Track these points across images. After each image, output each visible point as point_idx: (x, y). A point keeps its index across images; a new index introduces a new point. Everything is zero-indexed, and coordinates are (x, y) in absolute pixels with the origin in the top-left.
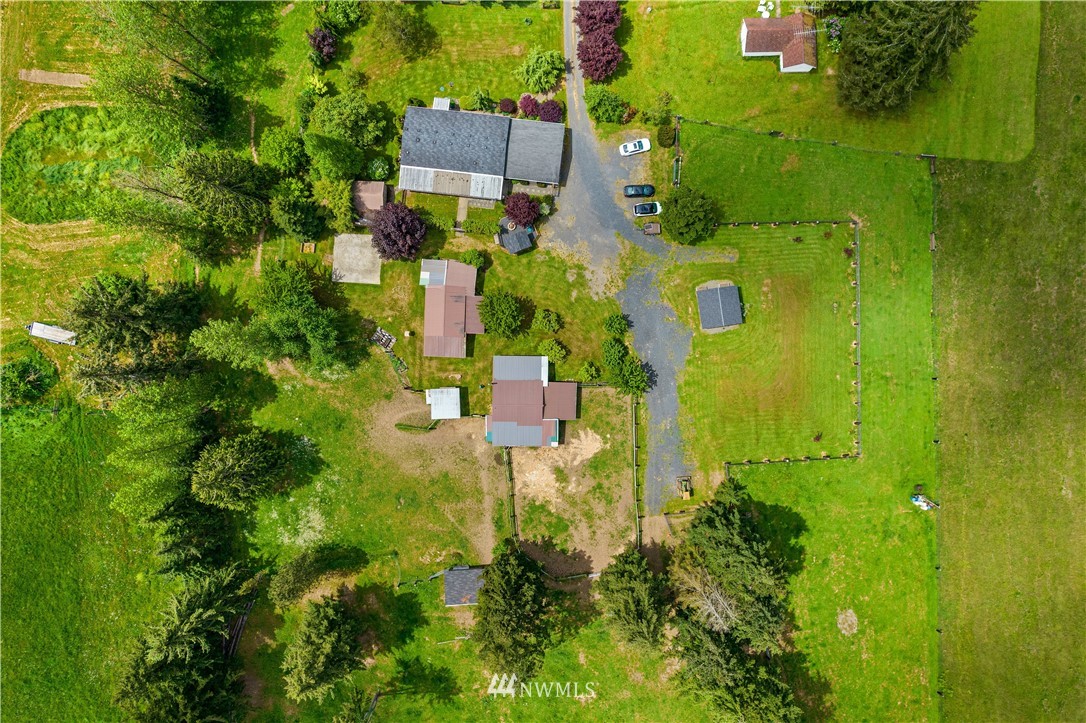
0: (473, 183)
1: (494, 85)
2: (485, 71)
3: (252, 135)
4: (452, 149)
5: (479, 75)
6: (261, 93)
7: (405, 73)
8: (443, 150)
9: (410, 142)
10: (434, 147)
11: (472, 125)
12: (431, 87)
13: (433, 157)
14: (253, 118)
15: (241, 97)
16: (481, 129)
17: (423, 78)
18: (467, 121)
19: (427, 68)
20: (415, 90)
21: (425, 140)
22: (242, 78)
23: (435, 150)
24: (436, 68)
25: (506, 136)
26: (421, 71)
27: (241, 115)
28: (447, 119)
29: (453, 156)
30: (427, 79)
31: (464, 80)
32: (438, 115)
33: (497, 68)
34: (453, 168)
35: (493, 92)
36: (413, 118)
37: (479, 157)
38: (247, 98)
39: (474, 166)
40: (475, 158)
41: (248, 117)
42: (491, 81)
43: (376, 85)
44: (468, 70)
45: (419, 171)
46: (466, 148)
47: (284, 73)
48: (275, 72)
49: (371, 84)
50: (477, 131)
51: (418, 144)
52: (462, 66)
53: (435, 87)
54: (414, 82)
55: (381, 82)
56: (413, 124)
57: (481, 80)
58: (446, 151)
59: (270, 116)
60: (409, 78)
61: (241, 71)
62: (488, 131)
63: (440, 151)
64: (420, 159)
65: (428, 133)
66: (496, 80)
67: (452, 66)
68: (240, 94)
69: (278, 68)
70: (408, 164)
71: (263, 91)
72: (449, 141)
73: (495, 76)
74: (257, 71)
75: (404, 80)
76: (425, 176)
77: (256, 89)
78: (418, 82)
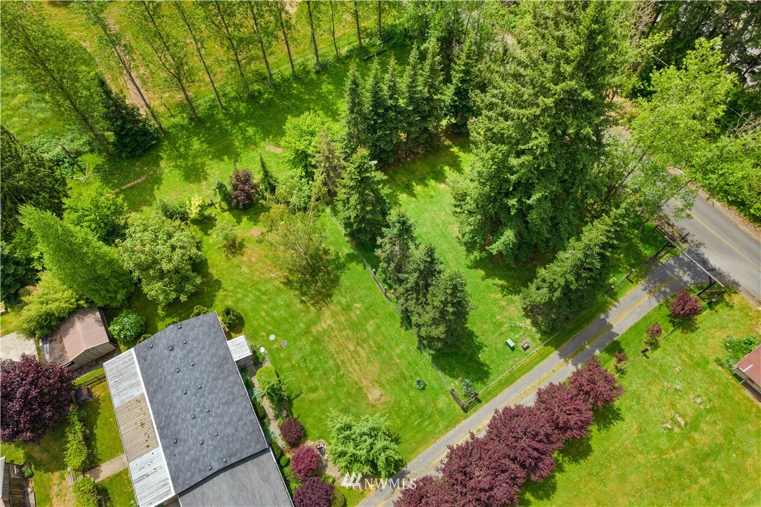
0: (147, 456)
1: (313, 396)
2: (325, 373)
3: (124, 187)
4: (179, 398)
5: (316, 369)
6: (173, 172)
7: (269, 286)
8: (172, 388)
9: (164, 341)
10: (172, 374)
11: (227, 403)
12: (268, 323)
13: (160, 380)
14: (143, 178)
15: (162, 158)
16: (226, 420)
17: (274, 309)
18: (232, 393)
19: (287, 306)
20: (253, 309)
21: (175, 357)
22: (182, 150)
23: (169, 377)
24: (293, 316)
25: (233, 460)
26: (280, 302)
27: (141, 168)
28: (221, 366)
29: (171, 405)
30: (275, 314)
31: (297, 357)
32: (221, 352)
33: (339, 385)
34: (157, 414)
35: (303, 399)
36: (202, 325)
37: (185, 441)
38: (163, 164)
39: (172, 443)
40: (182, 436)
41: (143, 174)
42: (315, 389)
43: (238, 266)
44: (313, 352)
45: (136, 374)
46: (188, 416)
47: (206, 179)
48: (203, 171)
49: (236, 260)
50: (222, 416)
51: (166, 352)
52: (313, 343)
53: (270, 328)
54: (263, 302)
55: (244, 269)
56: (192, 329)
57: (311, 376)
58: (173, 392)
59: (152, 190)
60: (264, 294)
61: (188, 146)
62: (229, 430)
63: (171, 384)
64: (151, 365)
65: (187, 355)
66: (321, 393)
67: (307, 331)
68: (165, 156)
69: (209, 172)
70: (138, 355)
71: (177, 172)
72: (188, 387)
73: (326, 390)
74: (195, 157)
75: (260, 291)
76: (131, 386)
77: (176, 166)
78: (265, 307)
